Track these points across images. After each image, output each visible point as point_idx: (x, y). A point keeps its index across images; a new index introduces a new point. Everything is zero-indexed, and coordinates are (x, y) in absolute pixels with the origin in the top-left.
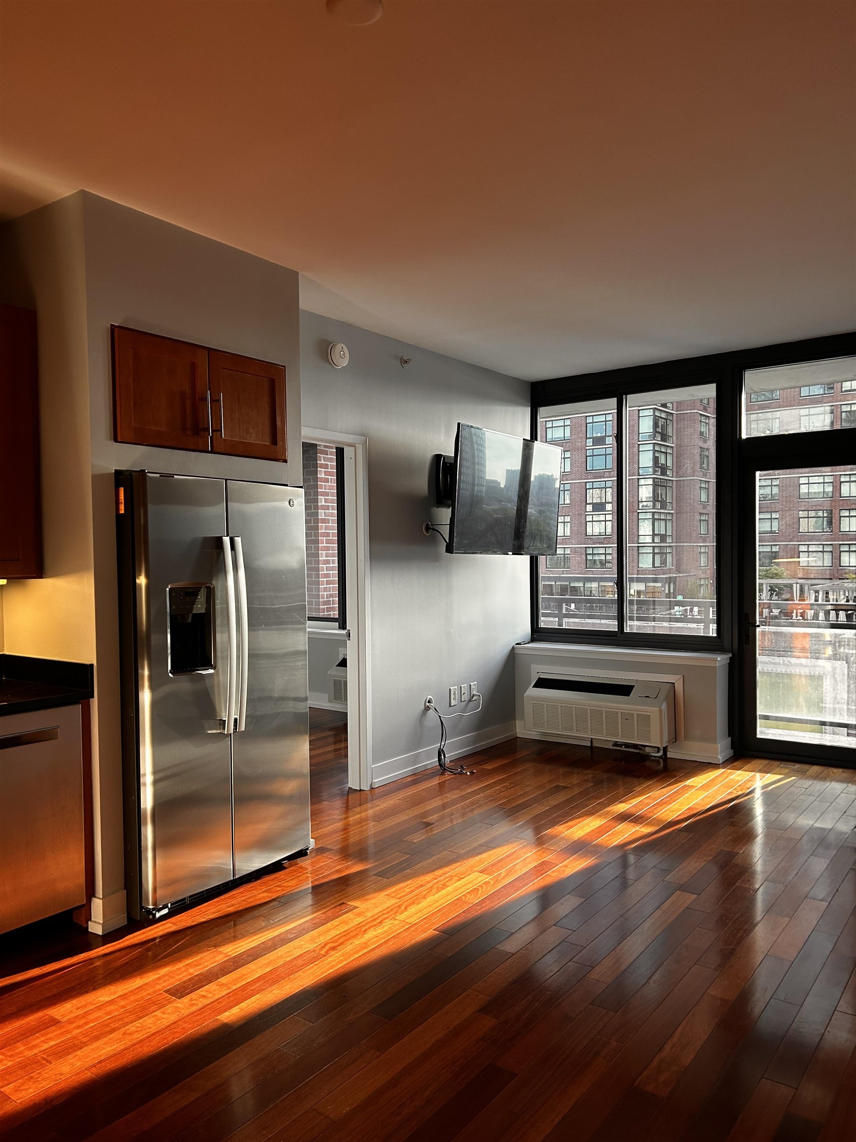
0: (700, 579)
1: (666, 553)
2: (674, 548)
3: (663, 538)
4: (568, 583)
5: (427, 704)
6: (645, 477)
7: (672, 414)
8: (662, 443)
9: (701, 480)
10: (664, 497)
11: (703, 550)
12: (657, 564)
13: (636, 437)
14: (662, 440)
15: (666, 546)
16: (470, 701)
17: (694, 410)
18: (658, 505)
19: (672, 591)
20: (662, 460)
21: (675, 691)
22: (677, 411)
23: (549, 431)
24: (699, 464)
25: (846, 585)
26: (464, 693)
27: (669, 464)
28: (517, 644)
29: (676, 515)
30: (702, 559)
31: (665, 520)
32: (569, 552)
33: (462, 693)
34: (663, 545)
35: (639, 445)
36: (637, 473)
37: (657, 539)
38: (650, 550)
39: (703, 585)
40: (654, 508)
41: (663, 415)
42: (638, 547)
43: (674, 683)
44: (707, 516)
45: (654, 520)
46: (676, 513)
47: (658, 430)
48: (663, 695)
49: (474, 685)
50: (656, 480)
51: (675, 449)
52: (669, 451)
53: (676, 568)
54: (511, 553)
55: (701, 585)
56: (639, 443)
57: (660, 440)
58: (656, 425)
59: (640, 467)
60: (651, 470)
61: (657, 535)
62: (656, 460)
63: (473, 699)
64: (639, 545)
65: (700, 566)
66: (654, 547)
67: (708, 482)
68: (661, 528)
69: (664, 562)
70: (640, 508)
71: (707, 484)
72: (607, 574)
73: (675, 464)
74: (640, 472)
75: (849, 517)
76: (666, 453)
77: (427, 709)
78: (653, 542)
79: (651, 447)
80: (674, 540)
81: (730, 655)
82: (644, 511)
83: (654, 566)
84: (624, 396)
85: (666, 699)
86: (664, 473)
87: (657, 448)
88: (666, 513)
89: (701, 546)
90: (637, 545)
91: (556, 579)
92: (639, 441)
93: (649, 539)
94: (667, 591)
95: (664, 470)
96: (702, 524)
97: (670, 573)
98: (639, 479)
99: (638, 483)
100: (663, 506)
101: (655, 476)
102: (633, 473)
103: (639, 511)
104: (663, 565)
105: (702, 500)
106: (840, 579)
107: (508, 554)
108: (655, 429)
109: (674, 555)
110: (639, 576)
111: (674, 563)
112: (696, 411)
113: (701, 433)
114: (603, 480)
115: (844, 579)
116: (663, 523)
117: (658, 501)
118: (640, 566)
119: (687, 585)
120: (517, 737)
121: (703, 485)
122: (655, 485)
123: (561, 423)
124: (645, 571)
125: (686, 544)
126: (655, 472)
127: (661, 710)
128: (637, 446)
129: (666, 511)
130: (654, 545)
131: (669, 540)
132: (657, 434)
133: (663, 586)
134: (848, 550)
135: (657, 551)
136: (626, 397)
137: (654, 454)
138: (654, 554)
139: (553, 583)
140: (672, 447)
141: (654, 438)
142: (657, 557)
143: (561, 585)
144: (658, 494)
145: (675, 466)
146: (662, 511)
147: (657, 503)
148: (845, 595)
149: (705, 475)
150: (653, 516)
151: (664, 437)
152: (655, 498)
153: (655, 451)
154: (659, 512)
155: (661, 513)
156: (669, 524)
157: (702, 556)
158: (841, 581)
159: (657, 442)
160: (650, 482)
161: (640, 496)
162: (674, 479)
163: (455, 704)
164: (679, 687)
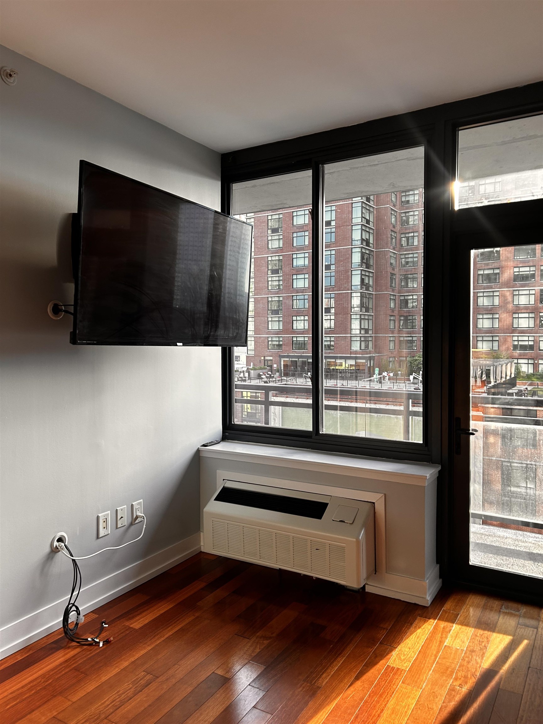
0: (390, 357)
1: (368, 341)
2: (374, 337)
3: (367, 331)
4: (306, 360)
5: (56, 543)
6: (356, 291)
7: (373, 251)
8: (367, 270)
9: (390, 294)
10: (367, 304)
11: (391, 339)
12: (363, 347)
13: (350, 266)
14: (366, 268)
15: (369, 336)
16: (131, 524)
17: (387, 249)
18: (364, 310)
19: (372, 365)
20: (366, 281)
21: (375, 513)
22: (376, 249)
23: (295, 260)
24: (389, 284)
25: (481, 362)
26: (122, 517)
27: (371, 283)
28: (204, 446)
29: (375, 316)
30: (391, 345)
31: (368, 319)
32: (307, 340)
33: (119, 518)
34: (366, 335)
35: (352, 270)
36: (350, 289)
37: (363, 332)
38: (358, 339)
39: (391, 361)
40: (361, 311)
41: (367, 252)
42: (351, 336)
43: (374, 503)
44: (394, 317)
45: (361, 319)
46: (375, 315)
47: (364, 261)
48: (360, 520)
49: (140, 504)
50: (362, 294)
51: (374, 274)
52: (371, 275)
53: (375, 350)
54: (181, 344)
55: (390, 362)
56: (352, 269)
57: (365, 267)
58: (362, 258)
59: (352, 284)
60: (359, 287)
61: (363, 329)
62: (362, 280)
63: (137, 521)
64: (352, 335)
65: (390, 349)
66: (361, 337)
67: (395, 295)
68: (365, 325)
69: (367, 347)
70: (352, 311)
71: (394, 296)
72: (331, 354)
73: (374, 283)
74: (352, 288)
75: (483, 318)
76: (369, 276)
77: (54, 551)
78: (360, 333)
79: (359, 272)
80: (374, 332)
81: (440, 468)
82: (355, 313)
83: (360, 349)
84: (320, 165)
85: (365, 525)
86: (367, 289)
87: (363, 273)
88: (369, 315)
89: (390, 336)
90: (350, 335)
91: (299, 357)
92: (352, 268)
93: (358, 332)
94: (369, 365)
95: (368, 287)
96: (391, 322)
97: (370, 354)
98: (351, 293)
99: (351, 295)
100: (367, 310)
101: (361, 291)
102: (348, 289)
103: (351, 313)
104: (366, 348)
105: (391, 307)
106: (477, 358)
107: (177, 345)
108: (362, 261)
109: (374, 342)
110: (352, 355)
111: (374, 347)
112: (388, 249)
113: (391, 264)
114: (329, 293)
115: (479, 358)
116: (366, 321)
117: (364, 307)
118: (352, 348)
119: (382, 361)
120: (201, 552)
121: (392, 297)
122: (362, 297)
123: (302, 255)
124: (356, 352)
125: (381, 335)
126: (362, 288)
127: (358, 542)
128: (350, 271)
129: (369, 314)
130: (361, 335)
131: (370, 332)
132: (363, 264)
133: (367, 362)
134: (482, 339)
135: (362, 339)
136: (323, 167)
137: (361, 277)
138: (361, 341)
139: (297, 360)
140: (373, 272)
141: (361, 266)
142: (363, 344)
143: (302, 361)
144: (364, 302)
145: (374, 285)
146: (366, 313)
147: (363, 308)
148: (480, 368)
149: (393, 291)
150: (360, 317)
151: (368, 266)
152: (362, 305)
153: (362, 275)
154: (364, 314)
155: (365, 315)
156: (371, 322)
157: (391, 343)
158: (478, 360)
159: (363, 269)
160: (359, 294)
161: (352, 304)
162: (374, 293)
163: (106, 534)
164: (380, 508)
